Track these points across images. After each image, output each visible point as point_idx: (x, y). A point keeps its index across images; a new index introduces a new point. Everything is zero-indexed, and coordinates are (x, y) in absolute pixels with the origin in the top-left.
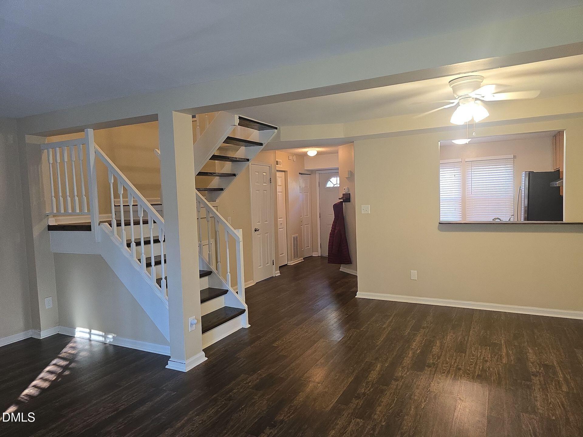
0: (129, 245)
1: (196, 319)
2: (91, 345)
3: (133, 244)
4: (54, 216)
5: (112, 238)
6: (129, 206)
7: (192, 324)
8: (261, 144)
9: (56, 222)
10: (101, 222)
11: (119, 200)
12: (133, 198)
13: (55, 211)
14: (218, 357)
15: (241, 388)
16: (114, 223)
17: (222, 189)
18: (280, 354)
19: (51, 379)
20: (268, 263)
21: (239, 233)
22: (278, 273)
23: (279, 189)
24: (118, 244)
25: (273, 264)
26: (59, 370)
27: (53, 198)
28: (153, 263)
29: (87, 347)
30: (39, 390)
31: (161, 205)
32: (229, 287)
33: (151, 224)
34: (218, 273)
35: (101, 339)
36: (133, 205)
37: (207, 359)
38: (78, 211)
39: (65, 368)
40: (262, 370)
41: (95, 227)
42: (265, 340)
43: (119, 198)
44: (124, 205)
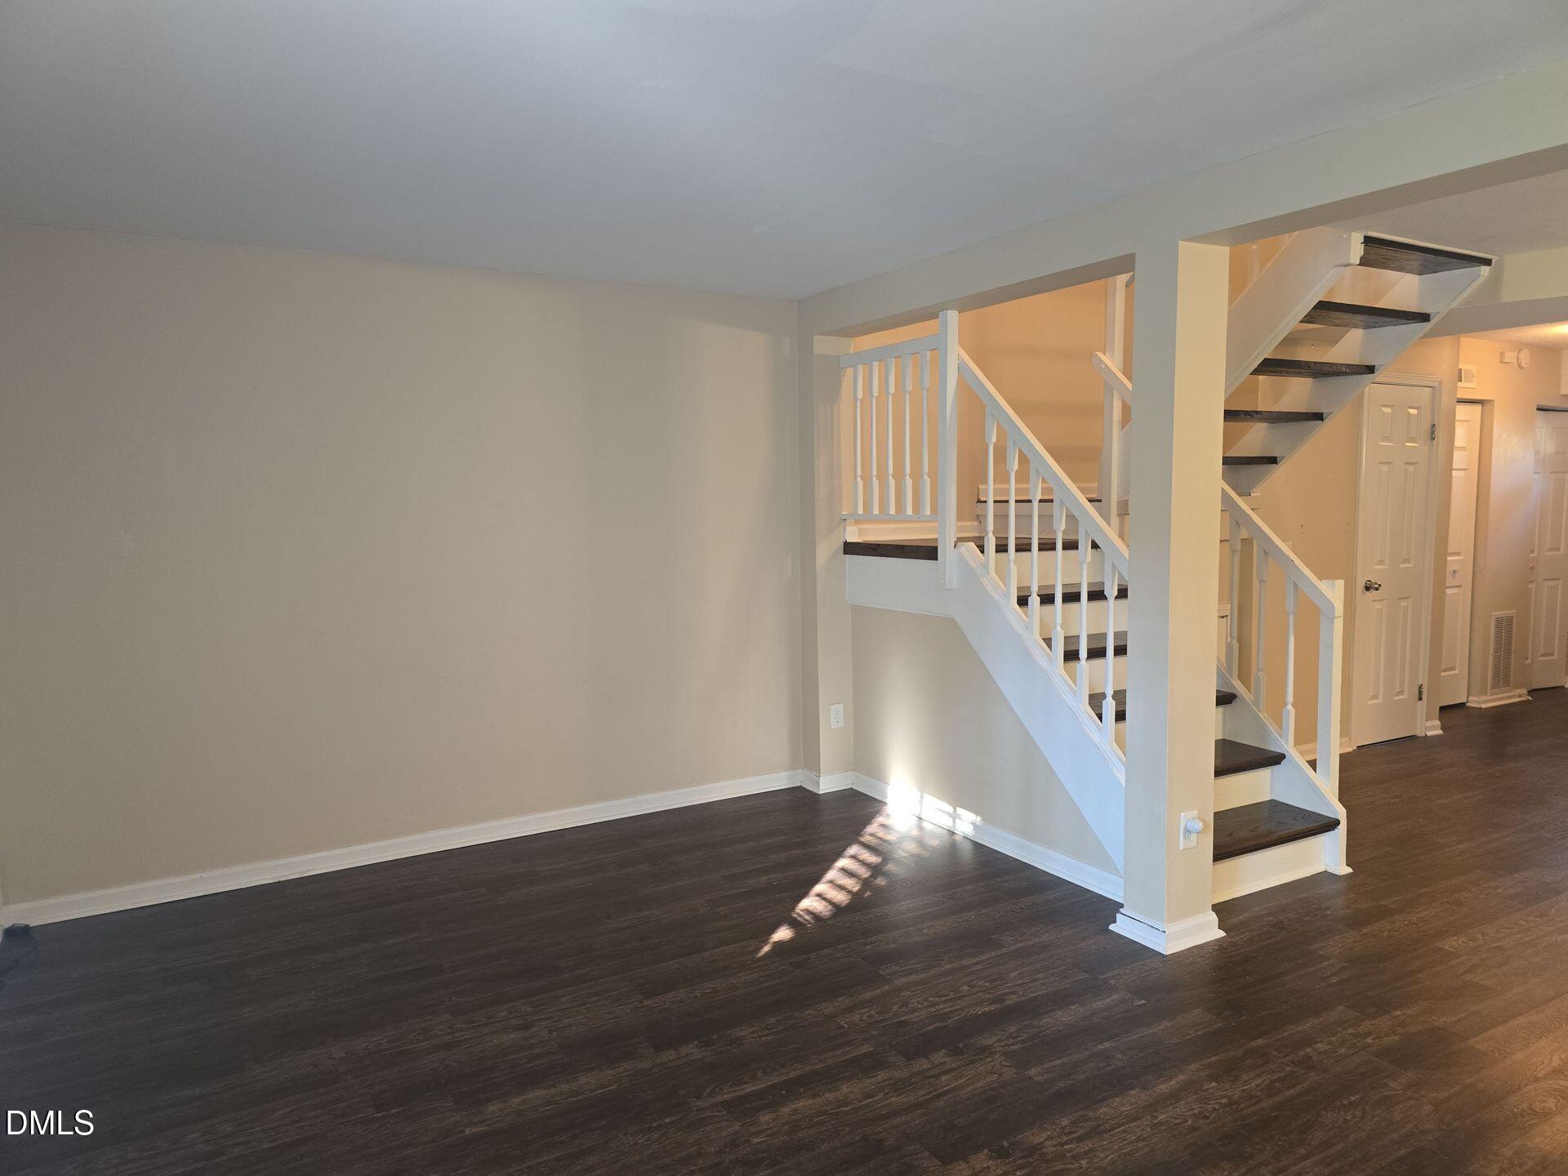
0: (1023, 601)
1: (1199, 818)
2: (921, 828)
3: (1035, 600)
4: (857, 522)
5: (984, 580)
6: (1030, 501)
7: (1187, 831)
8: (1424, 317)
9: (859, 536)
10: (961, 540)
11: (1007, 486)
12: (1044, 481)
13: (860, 511)
14: (1256, 938)
15: (1342, 1044)
16: (991, 543)
17: (1273, 460)
18: (1468, 977)
19: (850, 888)
20: (1401, 693)
21: (1333, 592)
22: (1433, 728)
23: (1459, 459)
24: (997, 597)
25: (1420, 699)
26: (865, 873)
27: (859, 479)
28: (1083, 654)
29: (915, 833)
30: (830, 907)
31: (1100, 501)
32: (1287, 745)
33: (1086, 550)
34: (1256, 702)
35: (947, 822)
36: (1041, 501)
37: (1222, 934)
38: (909, 512)
39: (876, 870)
40: (1409, 1012)
41: (946, 551)
42: (1406, 923)
43: (1008, 481)
44: (1020, 498)
